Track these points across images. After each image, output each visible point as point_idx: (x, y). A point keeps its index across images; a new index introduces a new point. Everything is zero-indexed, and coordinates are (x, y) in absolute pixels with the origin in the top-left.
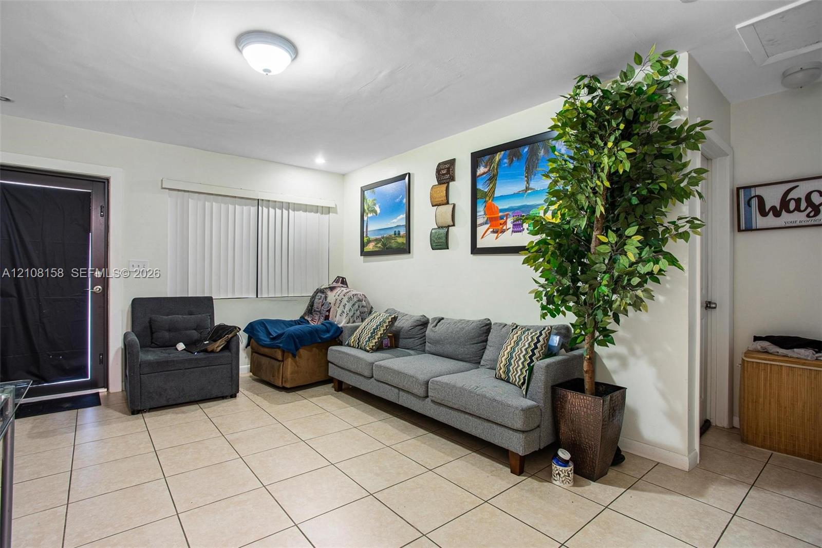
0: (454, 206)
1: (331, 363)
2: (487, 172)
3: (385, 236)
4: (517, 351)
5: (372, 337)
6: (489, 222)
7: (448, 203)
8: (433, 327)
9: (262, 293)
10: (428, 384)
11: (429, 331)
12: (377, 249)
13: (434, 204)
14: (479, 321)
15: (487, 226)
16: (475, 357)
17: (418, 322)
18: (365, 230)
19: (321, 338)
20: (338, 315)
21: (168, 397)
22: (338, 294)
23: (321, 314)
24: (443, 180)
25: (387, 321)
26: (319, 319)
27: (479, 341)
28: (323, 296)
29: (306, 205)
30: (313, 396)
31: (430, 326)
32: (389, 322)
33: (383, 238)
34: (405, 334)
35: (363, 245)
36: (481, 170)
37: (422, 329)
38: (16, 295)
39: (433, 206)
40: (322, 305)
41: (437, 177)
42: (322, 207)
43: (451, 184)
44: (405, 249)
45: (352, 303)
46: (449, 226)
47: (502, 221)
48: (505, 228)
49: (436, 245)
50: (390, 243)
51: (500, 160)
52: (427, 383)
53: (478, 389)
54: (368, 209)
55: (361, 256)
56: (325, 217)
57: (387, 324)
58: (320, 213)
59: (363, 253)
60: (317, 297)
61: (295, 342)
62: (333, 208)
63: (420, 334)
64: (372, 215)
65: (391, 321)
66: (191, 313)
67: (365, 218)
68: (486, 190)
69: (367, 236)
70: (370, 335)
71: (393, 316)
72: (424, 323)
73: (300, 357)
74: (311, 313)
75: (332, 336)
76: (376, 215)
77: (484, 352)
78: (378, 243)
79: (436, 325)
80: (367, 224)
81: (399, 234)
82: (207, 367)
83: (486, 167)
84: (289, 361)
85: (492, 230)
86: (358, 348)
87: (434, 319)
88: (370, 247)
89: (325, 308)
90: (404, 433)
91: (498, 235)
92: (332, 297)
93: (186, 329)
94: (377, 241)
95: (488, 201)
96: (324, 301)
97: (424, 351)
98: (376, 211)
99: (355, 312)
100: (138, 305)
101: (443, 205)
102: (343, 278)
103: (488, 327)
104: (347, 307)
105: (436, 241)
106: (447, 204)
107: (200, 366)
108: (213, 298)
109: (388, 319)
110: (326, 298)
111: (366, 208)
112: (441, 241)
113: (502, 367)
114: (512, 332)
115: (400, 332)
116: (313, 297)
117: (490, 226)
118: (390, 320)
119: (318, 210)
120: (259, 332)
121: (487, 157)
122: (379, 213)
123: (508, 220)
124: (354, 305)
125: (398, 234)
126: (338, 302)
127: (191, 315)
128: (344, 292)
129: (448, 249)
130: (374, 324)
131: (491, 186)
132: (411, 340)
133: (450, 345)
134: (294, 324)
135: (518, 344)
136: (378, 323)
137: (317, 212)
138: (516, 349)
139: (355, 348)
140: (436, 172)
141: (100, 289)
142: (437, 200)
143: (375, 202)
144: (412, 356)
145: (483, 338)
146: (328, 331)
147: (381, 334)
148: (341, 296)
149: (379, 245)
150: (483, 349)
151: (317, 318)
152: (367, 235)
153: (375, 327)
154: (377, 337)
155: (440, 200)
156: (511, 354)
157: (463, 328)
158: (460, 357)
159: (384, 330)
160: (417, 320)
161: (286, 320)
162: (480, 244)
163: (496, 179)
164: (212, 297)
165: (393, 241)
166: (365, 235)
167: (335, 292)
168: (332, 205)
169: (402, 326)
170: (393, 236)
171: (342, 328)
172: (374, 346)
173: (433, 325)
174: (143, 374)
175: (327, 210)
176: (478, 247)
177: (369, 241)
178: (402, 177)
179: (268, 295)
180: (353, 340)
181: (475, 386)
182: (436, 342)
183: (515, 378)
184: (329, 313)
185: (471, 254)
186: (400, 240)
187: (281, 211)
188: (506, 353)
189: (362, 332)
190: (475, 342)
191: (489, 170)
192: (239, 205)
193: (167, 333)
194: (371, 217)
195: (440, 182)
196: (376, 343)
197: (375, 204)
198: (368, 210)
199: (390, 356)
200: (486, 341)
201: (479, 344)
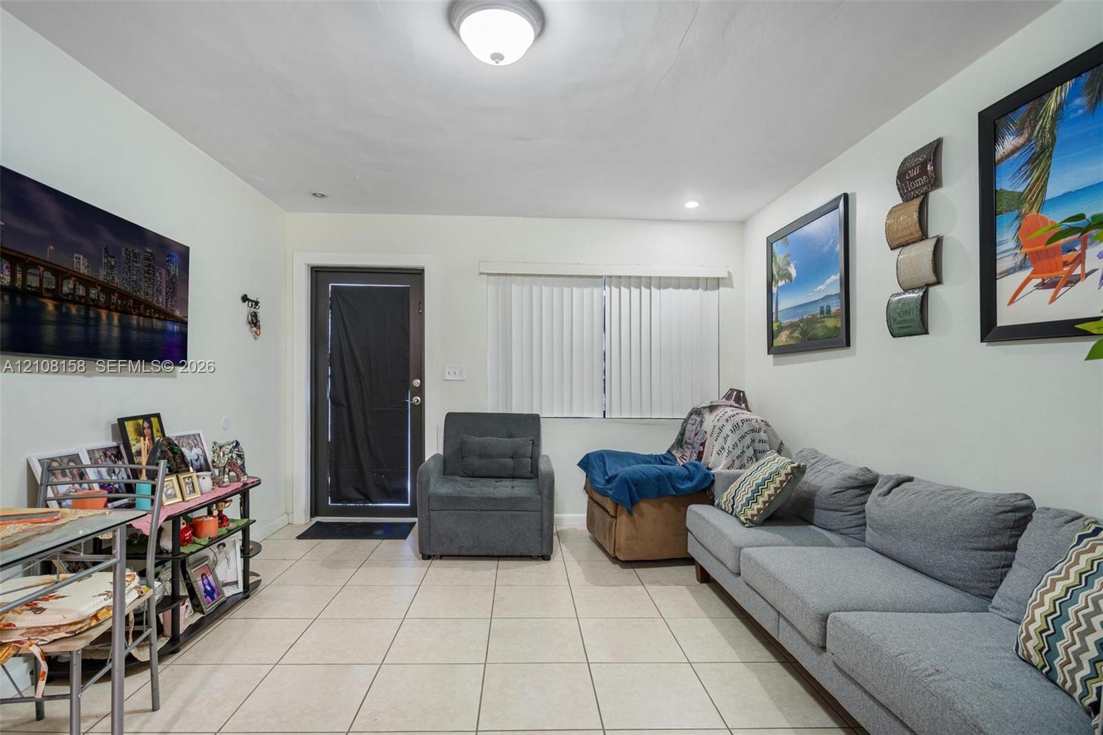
0: (939, 242)
1: (691, 533)
2: (1023, 145)
3: (805, 317)
4: (1081, 603)
5: (753, 499)
6: (1028, 263)
7: (924, 236)
8: (879, 495)
9: (611, 413)
10: (826, 622)
11: (874, 503)
12: (792, 342)
13: (895, 244)
14: (995, 499)
15: (1026, 273)
16: (979, 581)
17: (852, 481)
18: (774, 311)
19: (675, 488)
20: (715, 452)
21: (460, 545)
22: (718, 418)
23: (693, 448)
24: (912, 190)
25: (783, 472)
26: (691, 456)
27: (992, 546)
28: (699, 419)
29: (680, 278)
30: (657, 581)
31: (876, 492)
32: (787, 475)
33: (802, 321)
34: (824, 501)
35: (771, 335)
36: (1008, 143)
37: (861, 495)
38: (346, 405)
39: (892, 249)
40: (696, 435)
41: (899, 188)
42: (707, 278)
43: (934, 196)
44: (842, 338)
45: (739, 433)
46: (928, 285)
47: (1070, 256)
48: (1078, 271)
49: (900, 328)
50: (814, 328)
51: (1060, 107)
52: (824, 618)
53: (937, 677)
54: (778, 273)
55: (768, 354)
56: (713, 294)
57: (783, 478)
58: (702, 289)
59: (772, 349)
60: (690, 422)
61: (630, 491)
62: (726, 278)
63: (855, 505)
64: (784, 282)
65: (792, 473)
66: (510, 436)
67: (775, 290)
68: (1021, 189)
69: (777, 321)
70: (749, 495)
71: (796, 465)
72: (866, 485)
73: (641, 515)
74: (681, 446)
75: (696, 486)
76: (791, 281)
77: (1005, 574)
78: (794, 331)
79: (889, 491)
80: (777, 298)
81: (829, 311)
82: (510, 512)
83: (1019, 133)
84: (623, 519)
85: (1040, 280)
86: (731, 514)
87: (889, 478)
88: (782, 339)
89: (698, 440)
90: (780, 709)
91: (1056, 293)
92: (710, 420)
93: (500, 456)
94: (793, 326)
95: (1025, 214)
96: (699, 428)
97: (862, 541)
98: (790, 275)
99: (745, 449)
100: (453, 420)
101: (914, 243)
102: (739, 392)
103: (1019, 515)
104: (729, 440)
105: (899, 319)
106: (922, 240)
107: (499, 509)
108: (541, 416)
109: (785, 468)
110: (702, 422)
111: (775, 272)
112: (908, 318)
113: (1033, 634)
114: (1078, 543)
115: (814, 496)
116: (686, 421)
117: (1032, 273)
118: (789, 470)
119: (698, 283)
120: (594, 468)
121: (1024, 110)
122: (795, 278)
123: (1088, 251)
124: (743, 437)
125: (826, 313)
126: (717, 430)
127: (511, 438)
128: (727, 416)
129: (927, 333)
130: (759, 477)
131: (1036, 175)
132: (837, 514)
133: (914, 540)
134: (654, 460)
135: (1088, 584)
136: (767, 475)
137: (698, 288)
138: (1082, 596)
139: (727, 512)
140: (898, 178)
141: (418, 401)
142: (900, 234)
143: (788, 259)
144: (834, 549)
145: (1005, 539)
146: (690, 478)
147: (770, 496)
148: (723, 422)
149: (796, 334)
150: (1003, 567)
151: (688, 454)
152: (777, 318)
153: (760, 481)
154: (761, 500)
155: (906, 233)
156: (1062, 605)
157: (949, 509)
158: (937, 572)
159: (776, 489)
160: (850, 478)
161: (642, 453)
162: (1006, 317)
163: (1050, 156)
164: (539, 415)
165: (818, 325)
166: (774, 320)
167: (714, 414)
168: (722, 273)
169: (818, 485)
170: (819, 316)
171: (714, 476)
172: (756, 515)
173: (881, 491)
174: (433, 510)
175: (715, 283)
176: (999, 324)
177: (781, 329)
178: (832, 206)
179: (621, 414)
180: (725, 499)
181: (932, 666)
182: (884, 528)
183: (1073, 679)
184: (704, 448)
185: (982, 341)
186: (830, 323)
187: (638, 290)
188: (1048, 598)
189: (739, 487)
190: (981, 545)
191: (1029, 140)
192: (577, 286)
193: (478, 460)
194: (783, 286)
195: (906, 197)
196: (759, 510)
197: (788, 264)
198: (779, 275)
199: (783, 540)
200: (1013, 548)
201: (992, 553)
